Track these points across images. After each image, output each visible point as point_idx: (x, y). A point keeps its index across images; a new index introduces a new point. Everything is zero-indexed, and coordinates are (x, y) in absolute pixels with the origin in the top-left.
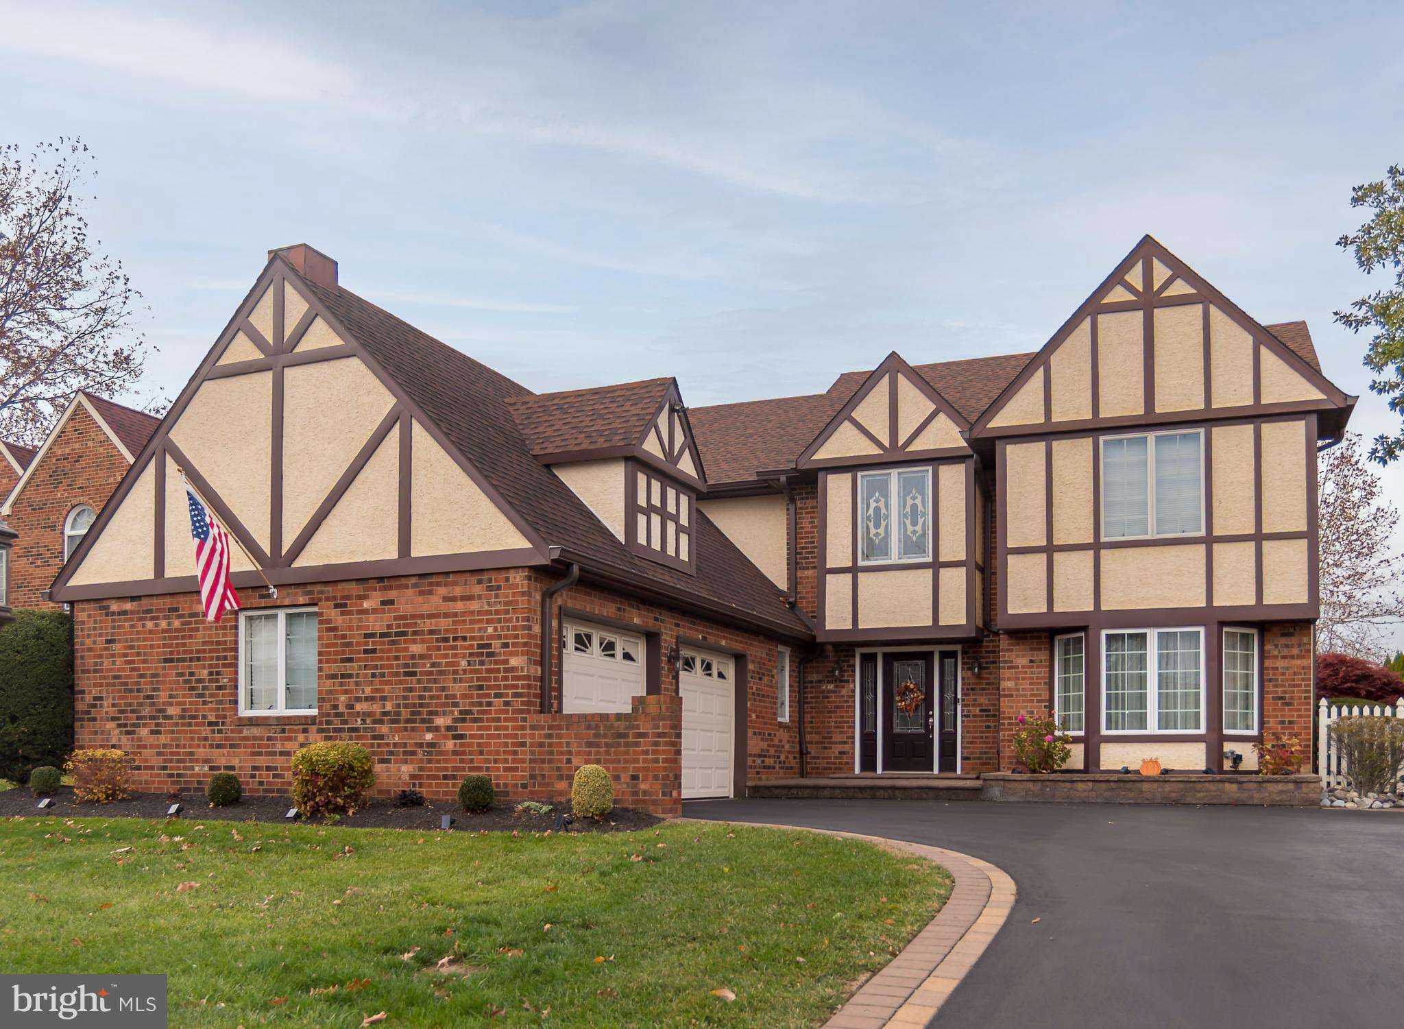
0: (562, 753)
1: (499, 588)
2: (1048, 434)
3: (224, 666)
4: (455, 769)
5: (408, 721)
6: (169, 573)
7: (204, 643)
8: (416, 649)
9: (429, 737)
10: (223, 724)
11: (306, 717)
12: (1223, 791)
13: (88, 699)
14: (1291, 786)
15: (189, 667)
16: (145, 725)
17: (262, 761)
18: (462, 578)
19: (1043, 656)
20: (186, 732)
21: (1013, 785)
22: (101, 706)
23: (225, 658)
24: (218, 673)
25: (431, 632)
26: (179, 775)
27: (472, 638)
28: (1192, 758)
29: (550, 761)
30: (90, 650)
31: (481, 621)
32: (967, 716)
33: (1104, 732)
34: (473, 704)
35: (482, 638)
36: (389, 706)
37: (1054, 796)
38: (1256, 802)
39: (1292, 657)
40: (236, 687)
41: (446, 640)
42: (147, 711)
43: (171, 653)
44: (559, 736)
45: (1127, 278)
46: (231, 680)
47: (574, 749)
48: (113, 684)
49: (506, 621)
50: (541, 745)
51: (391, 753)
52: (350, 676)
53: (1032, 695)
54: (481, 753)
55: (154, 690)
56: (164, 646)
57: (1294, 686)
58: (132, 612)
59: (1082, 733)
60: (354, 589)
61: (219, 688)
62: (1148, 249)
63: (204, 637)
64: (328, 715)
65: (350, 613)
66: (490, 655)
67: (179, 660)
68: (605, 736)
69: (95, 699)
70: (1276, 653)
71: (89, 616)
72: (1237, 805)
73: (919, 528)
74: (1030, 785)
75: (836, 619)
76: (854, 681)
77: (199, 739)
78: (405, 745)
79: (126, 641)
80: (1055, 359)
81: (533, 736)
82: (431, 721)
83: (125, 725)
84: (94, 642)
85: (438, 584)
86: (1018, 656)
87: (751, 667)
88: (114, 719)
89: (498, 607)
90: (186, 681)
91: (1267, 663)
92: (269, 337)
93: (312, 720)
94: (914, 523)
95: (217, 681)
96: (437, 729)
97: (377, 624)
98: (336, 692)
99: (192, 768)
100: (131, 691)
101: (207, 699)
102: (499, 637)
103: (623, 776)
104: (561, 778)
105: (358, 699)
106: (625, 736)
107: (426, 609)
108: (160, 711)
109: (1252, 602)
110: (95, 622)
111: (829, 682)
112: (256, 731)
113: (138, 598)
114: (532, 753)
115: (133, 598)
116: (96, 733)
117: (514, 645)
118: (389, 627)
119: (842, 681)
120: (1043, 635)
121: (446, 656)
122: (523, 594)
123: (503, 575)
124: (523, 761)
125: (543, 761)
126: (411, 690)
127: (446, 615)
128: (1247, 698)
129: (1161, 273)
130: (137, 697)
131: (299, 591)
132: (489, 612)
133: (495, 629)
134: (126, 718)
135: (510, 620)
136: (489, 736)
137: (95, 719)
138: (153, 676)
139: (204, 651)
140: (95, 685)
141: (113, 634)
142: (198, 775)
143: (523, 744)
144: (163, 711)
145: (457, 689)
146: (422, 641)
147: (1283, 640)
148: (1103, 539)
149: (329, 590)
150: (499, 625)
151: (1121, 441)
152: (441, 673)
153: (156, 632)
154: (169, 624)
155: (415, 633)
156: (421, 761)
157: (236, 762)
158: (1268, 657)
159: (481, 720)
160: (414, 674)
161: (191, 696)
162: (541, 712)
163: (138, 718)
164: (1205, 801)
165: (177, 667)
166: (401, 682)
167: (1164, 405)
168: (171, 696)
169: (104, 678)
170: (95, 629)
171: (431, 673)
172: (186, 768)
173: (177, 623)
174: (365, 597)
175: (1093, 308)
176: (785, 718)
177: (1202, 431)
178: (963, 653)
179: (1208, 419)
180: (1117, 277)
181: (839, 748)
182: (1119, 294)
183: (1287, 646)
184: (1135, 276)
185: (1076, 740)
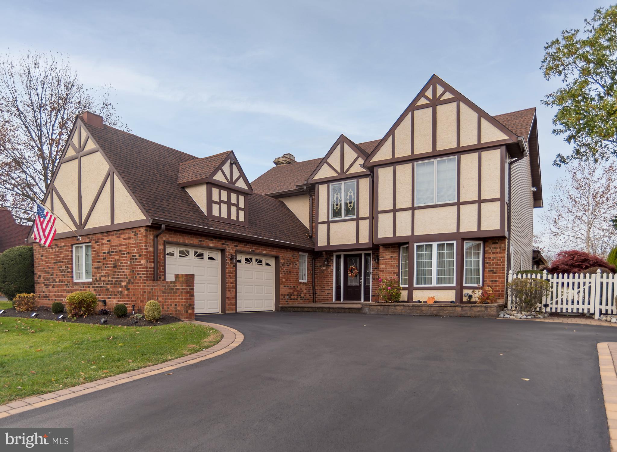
0: (155, 296)
1: (138, 234)
2: (393, 163)
3: (69, 264)
5: (115, 284)
7: (64, 256)
8: (116, 257)
9: (120, 289)
10: (69, 284)
11: (89, 282)
15: (60, 265)
18: (128, 231)
19: (396, 254)
20: (60, 287)
21: (373, 307)
22: (41, 278)
23: (69, 262)
24: (68, 267)
25: (120, 251)
27: (131, 253)
28: (450, 296)
30: (37, 259)
31: (133, 247)
32: (374, 279)
33: (415, 285)
34: (131, 277)
35: (134, 252)
36: (110, 279)
40: (72, 272)
41: (124, 254)
43: (56, 260)
44: (155, 289)
45: (426, 94)
46: (71, 269)
48: (43, 271)
49: (140, 247)
50: (150, 292)
51: (111, 295)
52: (100, 268)
54: (134, 295)
55: (53, 273)
56: (55, 257)
59: (407, 286)
60: (100, 236)
61: (68, 272)
62: (434, 80)
63: (64, 254)
64: (95, 281)
65: (99, 245)
66: (136, 259)
67: (58, 262)
68: (167, 289)
69: (39, 276)
73: (352, 204)
75: (322, 242)
76: (333, 266)
77: (64, 290)
79: (46, 256)
80: (397, 131)
81: (147, 290)
82: (121, 284)
83: (46, 285)
84: (38, 257)
85: (122, 233)
87: (282, 261)
88: (43, 283)
89: (138, 242)
90: (60, 270)
92: (77, 145)
93: (91, 283)
94: (350, 203)
95: (68, 269)
96: (122, 287)
97: (106, 248)
98: (97, 273)
99: (62, 300)
100: (47, 273)
101: (65, 276)
102: (138, 253)
103: (173, 304)
105: (102, 276)
106: (173, 289)
107: (118, 243)
109: (476, 229)
110: (38, 249)
111: (324, 266)
112: (77, 287)
116: (40, 288)
117: (142, 255)
118: (109, 249)
119: (328, 266)
120: (396, 246)
121: (124, 260)
122: (144, 236)
123: (139, 229)
126: (115, 272)
127: (124, 245)
129: (440, 89)
130: (48, 275)
131: (86, 237)
132: (135, 244)
133: (137, 250)
134: (46, 283)
136: (136, 289)
137: (39, 283)
138: (52, 268)
139: (64, 259)
140: (39, 271)
141: (42, 254)
142: (64, 302)
143: (145, 293)
144: (55, 280)
145: (128, 272)
146: (118, 255)
148: (416, 205)
149: (94, 237)
150: (138, 248)
151: (424, 164)
152: (123, 266)
153: (52, 253)
156: (119, 298)
159: (134, 283)
160: (116, 266)
161: (61, 275)
162: (154, 280)
163: (49, 282)
165: (58, 265)
166: (113, 270)
167: (440, 147)
168: (56, 275)
170: (38, 252)
171: (120, 266)
173: (57, 250)
174: (103, 239)
175: (412, 108)
176: (306, 280)
177: (456, 157)
178: (372, 254)
179: (459, 152)
180: (422, 94)
181: (327, 292)
182: (423, 101)
183: (495, 248)
184: (429, 93)
185: (404, 289)
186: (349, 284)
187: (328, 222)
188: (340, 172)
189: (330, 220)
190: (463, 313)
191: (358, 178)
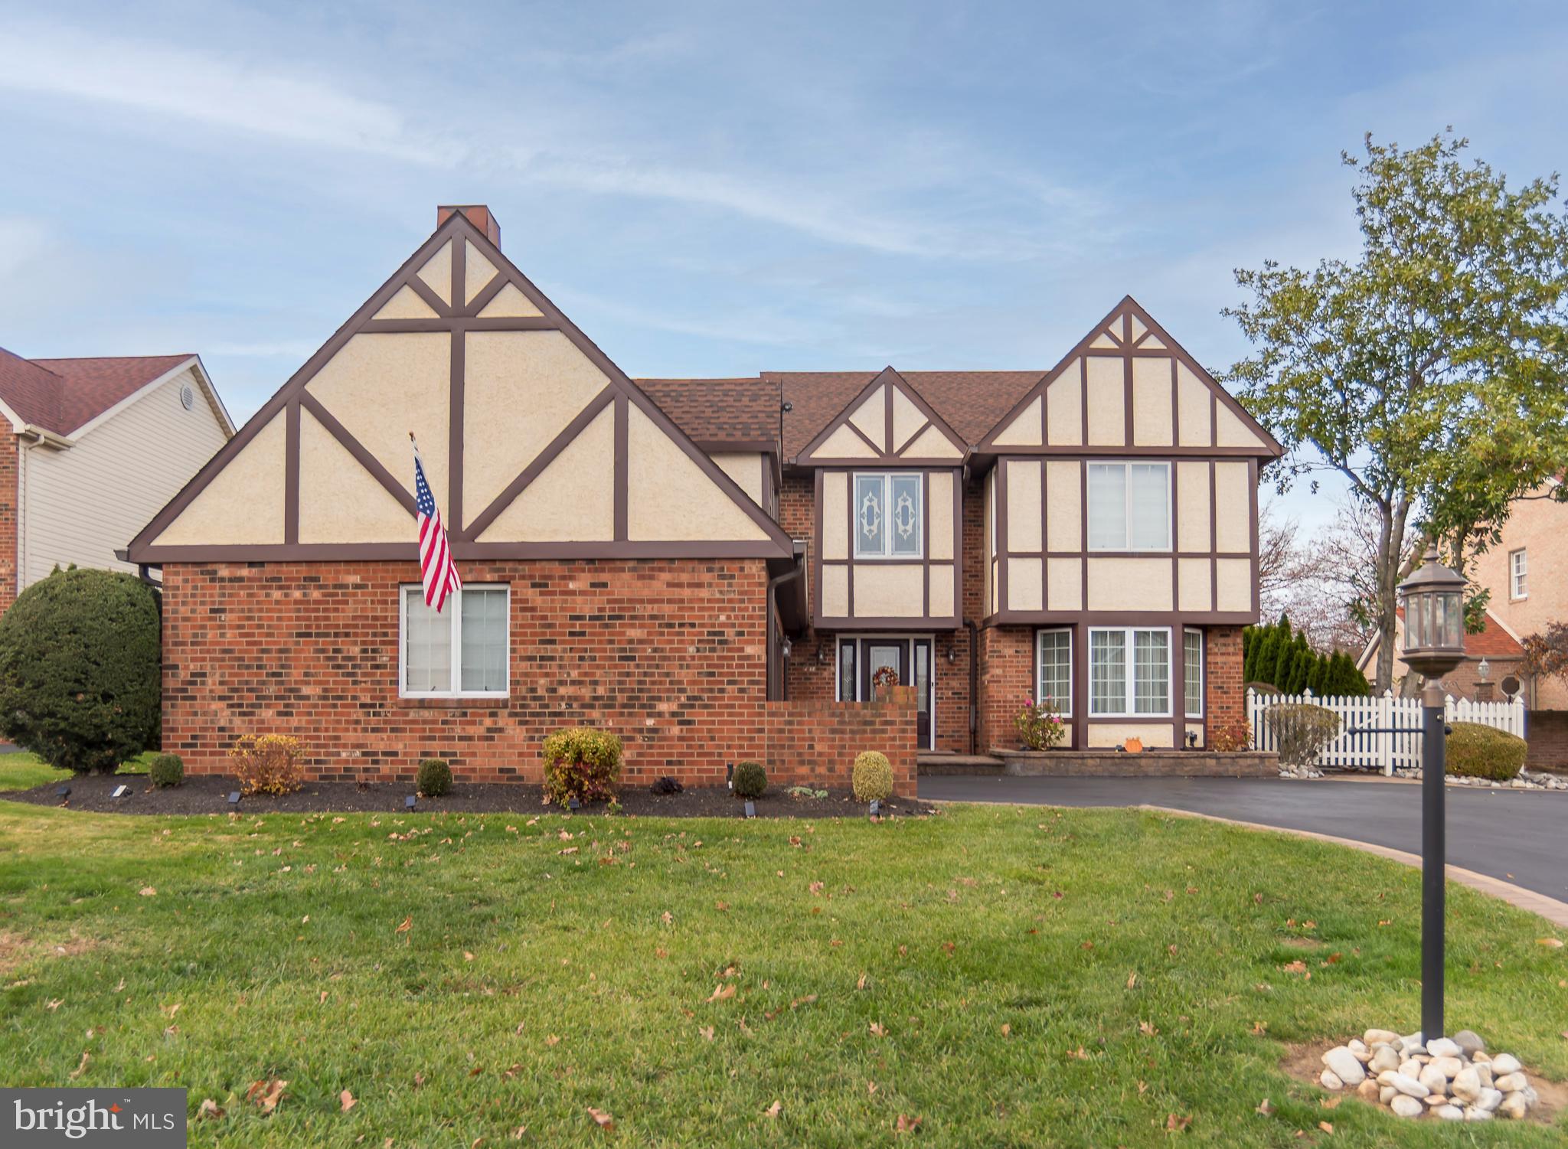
0: (804, 739)
1: (732, 577)
2: (1044, 454)
3: (383, 643)
4: (681, 754)
5: (624, 706)
6: (304, 538)
7: (354, 618)
8: (634, 633)
9: (650, 722)
10: (381, 706)
11: (497, 701)
13: (184, 675)
14: (1257, 761)
15: (335, 643)
16: (268, 706)
17: (436, 746)
18: (690, 565)
19: (1026, 647)
20: (329, 714)
21: (1032, 760)
22: (203, 683)
23: (385, 634)
24: (374, 651)
25: (653, 617)
26: (317, 762)
27: (702, 625)
28: (1162, 737)
29: (790, 747)
30: (185, 619)
31: (712, 609)
32: (942, 698)
33: (1091, 715)
34: (703, 690)
35: (713, 625)
36: (601, 691)
37: (1067, 771)
39: (1229, 654)
40: (396, 666)
41: (671, 626)
42: (272, 690)
43: (308, 627)
44: (800, 723)
45: (1111, 328)
46: (392, 659)
47: (816, 735)
48: (223, 660)
49: (740, 609)
50: (781, 731)
52: (552, 658)
53: (1017, 682)
54: (712, 739)
55: (283, 667)
56: (298, 618)
58: (250, 579)
60: (557, 569)
61: (377, 667)
63: (355, 610)
64: (524, 698)
65: (553, 593)
66: (720, 642)
67: (318, 635)
68: (850, 723)
69: (193, 675)
70: (1216, 650)
71: (186, 581)
72: (1217, 777)
73: (909, 528)
74: (1047, 761)
76: (834, 665)
77: (347, 722)
78: (621, 730)
79: (243, 611)
81: (771, 723)
82: (654, 706)
83: (240, 705)
84: (193, 611)
85: (661, 570)
86: (1005, 647)
88: (221, 698)
89: (732, 596)
90: (328, 659)
91: (1209, 659)
92: (445, 296)
93: (504, 704)
94: (905, 523)
95: (374, 659)
96: (660, 714)
97: (587, 607)
98: (535, 675)
99: (338, 754)
100: (248, 667)
101: (359, 679)
102: (733, 625)
104: (802, 763)
105: (562, 683)
106: (872, 723)
107: (646, 594)
108: (291, 690)
109: (1209, 608)
110: (195, 588)
111: (810, 665)
112: (427, 714)
113: (262, 564)
114: (770, 738)
115: (251, 564)
116: (195, 714)
117: (749, 633)
118: (601, 610)
120: (1027, 629)
121: (671, 642)
122: (760, 584)
123: (737, 565)
124: (761, 747)
125: (783, 747)
126: (628, 674)
127: (670, 601)
129: (1138, 328)
130: (256, 675)
131: (486, 567)
132: (721, 601)
133: (729, 617)
134: (241, 698)
135: (746, 609)
136: (720, 723)
137: (194, 698)
138: (281, 651)
139: (356, 626)
140: (193, 660)
141: (221, 603)
142: (347, 761)
143: (761, 731)
144: (298, 690)
145: (684, 675)
146: (642, 626)
147: (1222, 640)
148: (1090, 549)
149: (526, 569)
150: (732, 614)
151: (1103, 466)
152: (664, 658)
153: (288, 603)
154: (305, 595)
155: (633, 617)
156: (641, 746)
157: (399, 747)
158: (1211, 654)
159: (712, 706)
160: (633, 658)
161: (337, 675)
163: (258, 698)
164: (1191, 773)
165: (317, 643)
166: (616, 666)
167: (1141, 439)
168: (306, 674)
169: (208, 651)
170: (193, 596)
171: (653, 659)
172: (327, 754)
173: (316, 595)
174: (572, 578)
175: (1083, 351)
177: (1169, 464)
179: (1176, 455)
180: (1103, 328)
182: (1103, 342)
183: (1225, 645)
184: (1117, 328)
190: (1221, 769)
191: (927, 470)
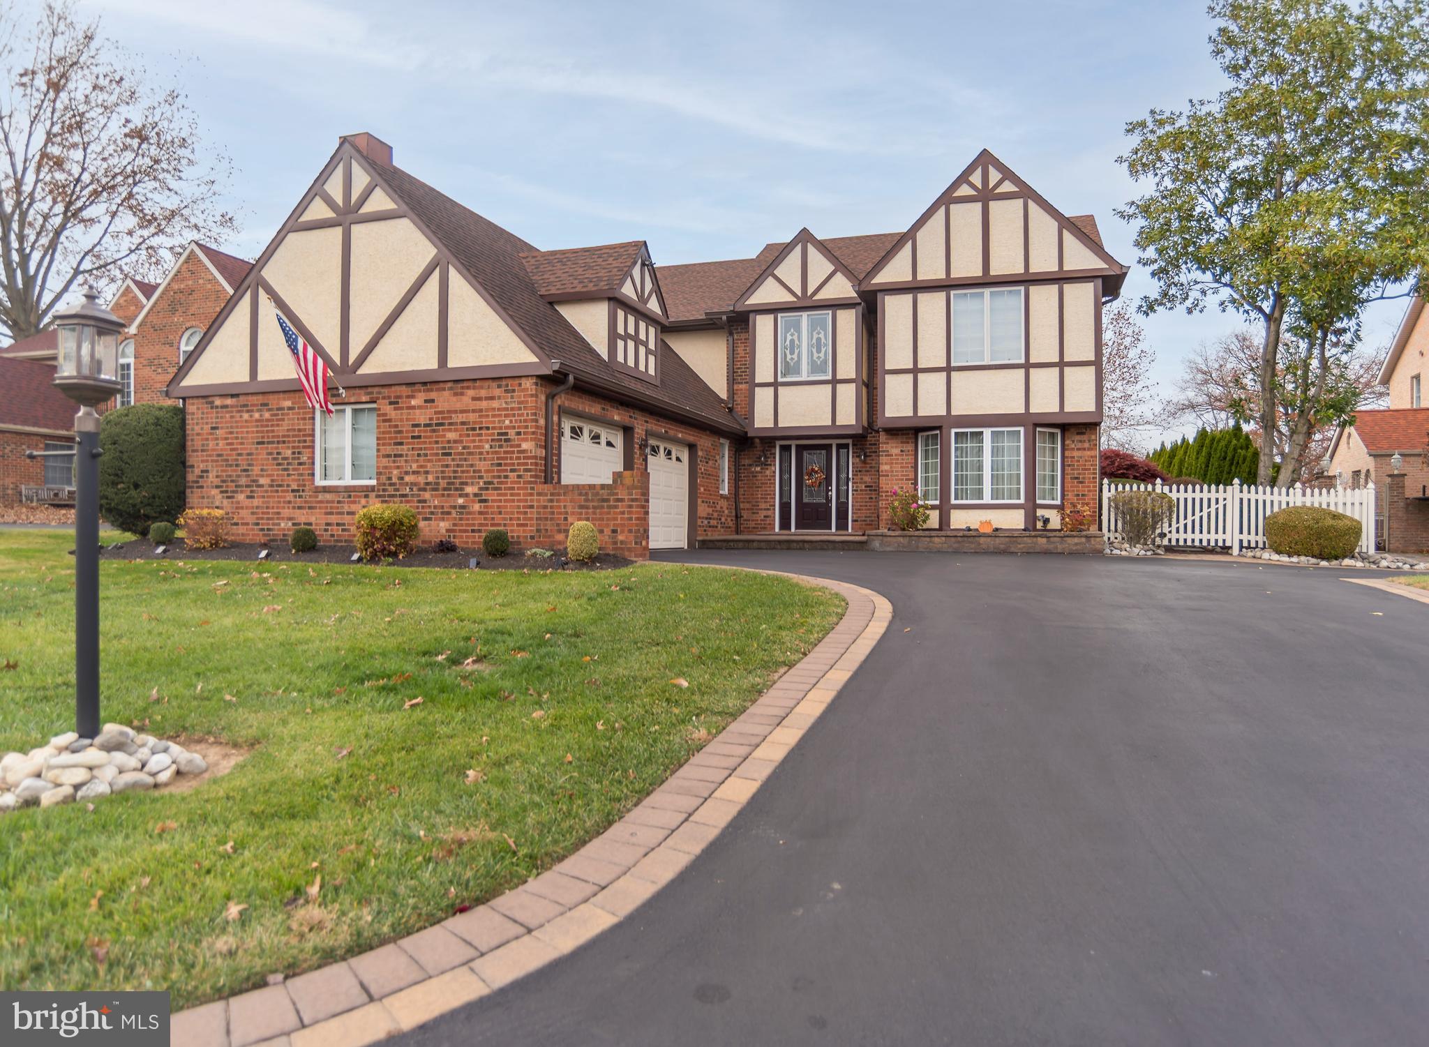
0: (560, 513)
1: (514, 391)
2: (915, 288)
3: (304, 447)
4: (481, 525)
5: (444, 489)
6: (262, 377)
7: (288, 430)
8: (451, 436)
9: (461, 501)
10: (303, 491)
11: (367, 486)
12: (1036, 543)
13: (197, 471)
14: (1083, 540)
15: (277, 448)
16: (242, 492)
17: (334, 519)
18: (486, 384)
19: (910, 447)
20: (274, 497)
21: (889, 539)
22: (207, 477)
23: (305, 441)
24: (299, 453)
25: (463, 423)
26: (268, 530)
27: (494, 428)
28: (1014, 520)
29: (552, 519)
30: (198, 434)
31: (500, 415)
32: (856, 491)
33: (953, 501)
34: (494, 477)
35: (501, 428)
36: (430, 478)
37: (917, 547)
38: (1059, 551)
39: (1084, 449)
40: (313, 463)
41: (474, 429)
42: (243, 481)
43: (263, 437)
44: (558, 501)
45: (970, 178)
46: (309, 458)
47: (569, 510)
48: (217, 461)
49: (519, 415)
50: (545, 507)
51: (432, 513)
52: (401, 456)
53: (902, 475)
54: (500, 513)
55: (249, 465)
56: (257, 432)
57: (1086, 470)
58: (232, 406)
59: (936, 502)
60: (404, 391)
61: (300, 464)
62: (985, 159)
63: (288, 425)
64: (384, 484)
65: (401, 408)
66: (506, 440)
67: (269, 443)
68: (592, 501)
69: (202, 471)
70: (1073, 446)
71: (198, 409)
72: (1046, 553)
73: (822, 355)
74: (901, 539)
75: (762, 419)
76: (775, 465)
77: (284, 502)
78: (443, 507)
79: (227, 428)
80: (920, 235)
81: (538, 501)
82: (462, 489)
83: (227, 492)
84: (202, 429)
85: (468, 388)
86: (892, 447)
87: (700, 453)
88: (217, 487)
89: (513, 405)
90: (274, 459)
91: (1067, 453)
92: (339, 200)
93: (372, 488)
94: (819, 351)
95: (299, 458)
96: (467, 495)
97: (422, 417)
98: (390, 467)
99: (279, 524)
100: (231, 466)
101: (291, 472)
102: (514, 427)
103: (605, 530)
104: (559, 531)
105: (407, 473)
106: (608, 500)
107: (458, 406)
108: (254, 481)
109: (1057, 410)
110: (203, 413)
111: (757, 466)
112: (328, 496)
113: (237, 395)
114: (538, 513)
115: (233, 396)
116: (203, 497)
117: (525, 433)
118: (431, 419)
119: (765, 465)
120: (911, 432)
121: (474, 441)
122: (532, 396)
123: (517, 382)
124: (531, 519)
125: (546, 519)
126: (447, 466)
127: (474, 411)
128: (1053, 478)
129: (995, 176)
130: (235, 471)
131: (362, 392)
132: (507, 409)
133: (511, 422)
134: (227, 486)
135: (523, 415)
136: (506, 501)
137: (202, 487)
138: (249, 454)
139: (288, 436)
140: (202, 461)
141: (216, 423)
142: (284, 530)
143: (532, 507)
144: (257, 481)
145: (482, 466)
146: (456, 430)
147: (1078, 438)
148: (953, 364)
149: (385, 391)
150: (513, 419)
151: (966, 294)
152: (470, 454)
153: (251, 422)
154: (261, 416)
155: (450, 424)
156: (455, 519)
157: (313, 519)
158: (1068, 449)
159: (500, 489)
160: (450, 454)
161: (278, 470)
162: (545, 483)
163: (236, 486)
164: (1024, 550)
165: (267, 448)
166: (439, 460)
167: (997, 269)
168: (262, 470)
169: (210, 456)
170: (202, 418)
171: (462, 454)
172: (273, 524)
173: (267, 415)
174: (413, 397)
176: (725, 491)
177: (1022, 288)
178: (853, 445)
181: (764, 513)
183: (1081, 441)
185: (933, 507)
186: (806, 500)
187: (775, 385)
188: (799, 294)
189: (780, 380)
191: (834, 308)
